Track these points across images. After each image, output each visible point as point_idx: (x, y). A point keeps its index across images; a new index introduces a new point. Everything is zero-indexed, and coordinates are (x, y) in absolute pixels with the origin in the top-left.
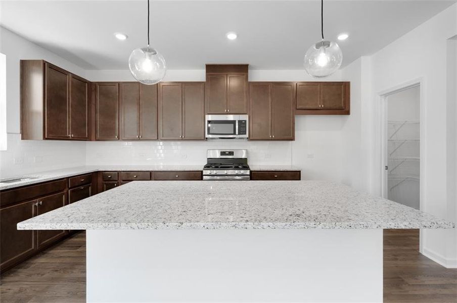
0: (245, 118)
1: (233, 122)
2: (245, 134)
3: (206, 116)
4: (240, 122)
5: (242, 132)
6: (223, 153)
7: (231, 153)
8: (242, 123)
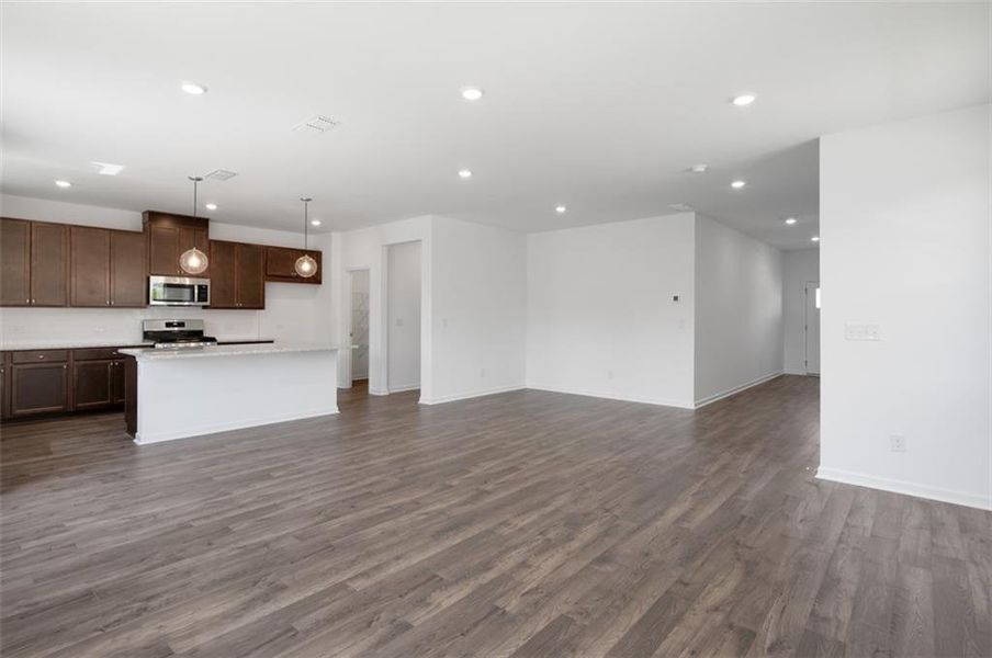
0: (206, 282)
1: (192, 287)
2: (206, 301)
3: (152, 278)
4: (200, 287)
5: (202, 297)
6: (168, 325)
7: (181, 324)
8: (202, 289)
